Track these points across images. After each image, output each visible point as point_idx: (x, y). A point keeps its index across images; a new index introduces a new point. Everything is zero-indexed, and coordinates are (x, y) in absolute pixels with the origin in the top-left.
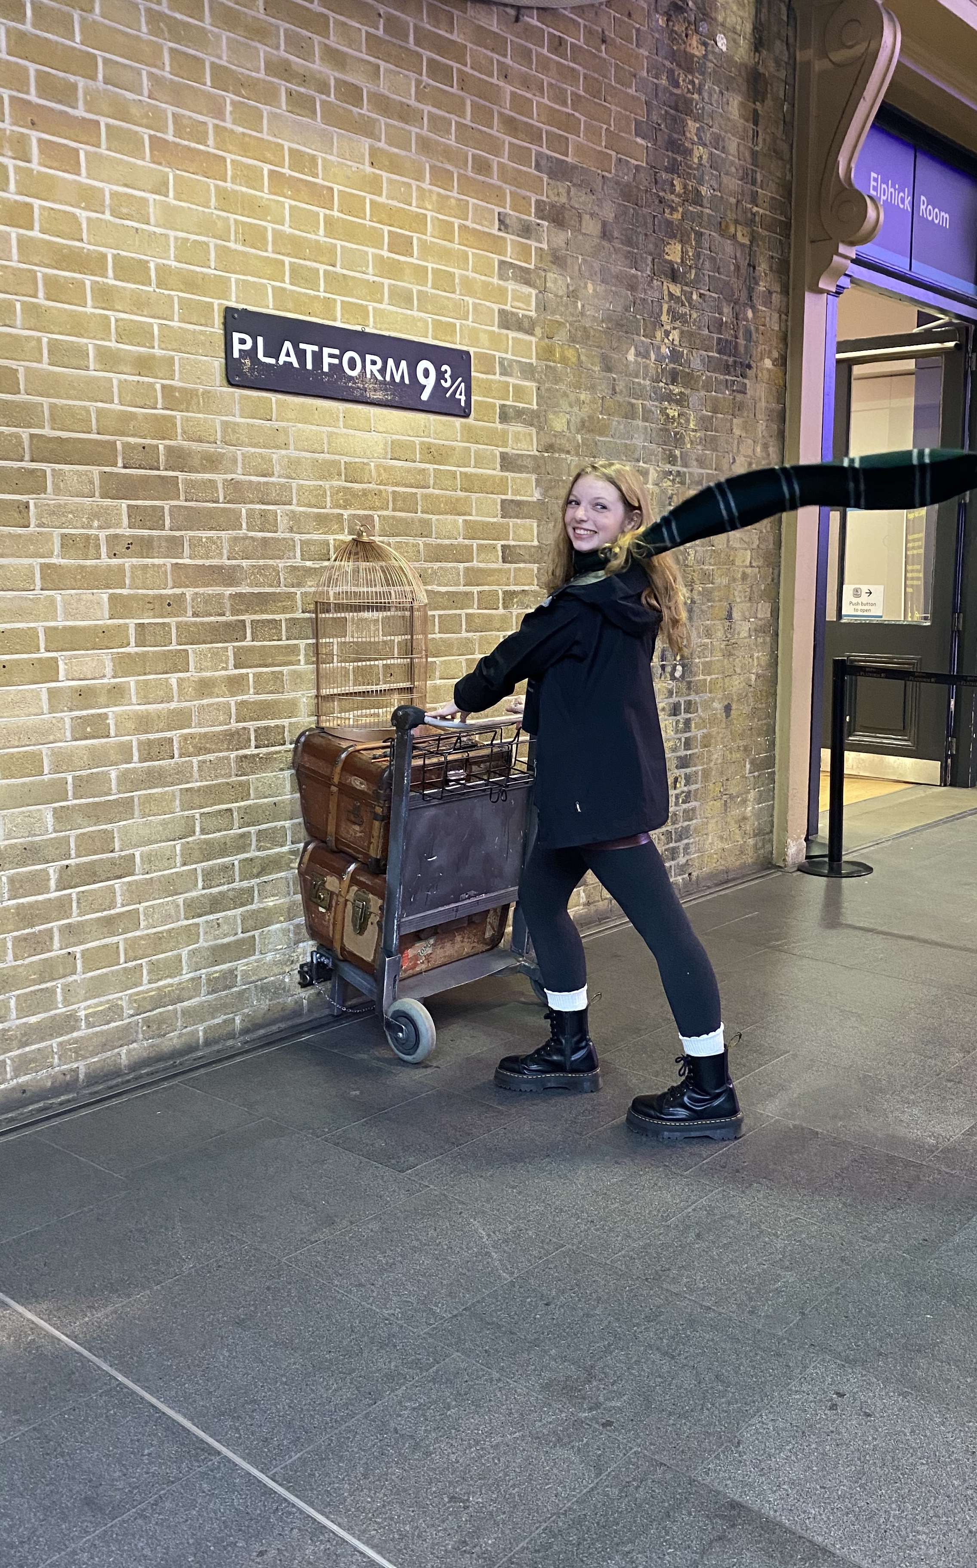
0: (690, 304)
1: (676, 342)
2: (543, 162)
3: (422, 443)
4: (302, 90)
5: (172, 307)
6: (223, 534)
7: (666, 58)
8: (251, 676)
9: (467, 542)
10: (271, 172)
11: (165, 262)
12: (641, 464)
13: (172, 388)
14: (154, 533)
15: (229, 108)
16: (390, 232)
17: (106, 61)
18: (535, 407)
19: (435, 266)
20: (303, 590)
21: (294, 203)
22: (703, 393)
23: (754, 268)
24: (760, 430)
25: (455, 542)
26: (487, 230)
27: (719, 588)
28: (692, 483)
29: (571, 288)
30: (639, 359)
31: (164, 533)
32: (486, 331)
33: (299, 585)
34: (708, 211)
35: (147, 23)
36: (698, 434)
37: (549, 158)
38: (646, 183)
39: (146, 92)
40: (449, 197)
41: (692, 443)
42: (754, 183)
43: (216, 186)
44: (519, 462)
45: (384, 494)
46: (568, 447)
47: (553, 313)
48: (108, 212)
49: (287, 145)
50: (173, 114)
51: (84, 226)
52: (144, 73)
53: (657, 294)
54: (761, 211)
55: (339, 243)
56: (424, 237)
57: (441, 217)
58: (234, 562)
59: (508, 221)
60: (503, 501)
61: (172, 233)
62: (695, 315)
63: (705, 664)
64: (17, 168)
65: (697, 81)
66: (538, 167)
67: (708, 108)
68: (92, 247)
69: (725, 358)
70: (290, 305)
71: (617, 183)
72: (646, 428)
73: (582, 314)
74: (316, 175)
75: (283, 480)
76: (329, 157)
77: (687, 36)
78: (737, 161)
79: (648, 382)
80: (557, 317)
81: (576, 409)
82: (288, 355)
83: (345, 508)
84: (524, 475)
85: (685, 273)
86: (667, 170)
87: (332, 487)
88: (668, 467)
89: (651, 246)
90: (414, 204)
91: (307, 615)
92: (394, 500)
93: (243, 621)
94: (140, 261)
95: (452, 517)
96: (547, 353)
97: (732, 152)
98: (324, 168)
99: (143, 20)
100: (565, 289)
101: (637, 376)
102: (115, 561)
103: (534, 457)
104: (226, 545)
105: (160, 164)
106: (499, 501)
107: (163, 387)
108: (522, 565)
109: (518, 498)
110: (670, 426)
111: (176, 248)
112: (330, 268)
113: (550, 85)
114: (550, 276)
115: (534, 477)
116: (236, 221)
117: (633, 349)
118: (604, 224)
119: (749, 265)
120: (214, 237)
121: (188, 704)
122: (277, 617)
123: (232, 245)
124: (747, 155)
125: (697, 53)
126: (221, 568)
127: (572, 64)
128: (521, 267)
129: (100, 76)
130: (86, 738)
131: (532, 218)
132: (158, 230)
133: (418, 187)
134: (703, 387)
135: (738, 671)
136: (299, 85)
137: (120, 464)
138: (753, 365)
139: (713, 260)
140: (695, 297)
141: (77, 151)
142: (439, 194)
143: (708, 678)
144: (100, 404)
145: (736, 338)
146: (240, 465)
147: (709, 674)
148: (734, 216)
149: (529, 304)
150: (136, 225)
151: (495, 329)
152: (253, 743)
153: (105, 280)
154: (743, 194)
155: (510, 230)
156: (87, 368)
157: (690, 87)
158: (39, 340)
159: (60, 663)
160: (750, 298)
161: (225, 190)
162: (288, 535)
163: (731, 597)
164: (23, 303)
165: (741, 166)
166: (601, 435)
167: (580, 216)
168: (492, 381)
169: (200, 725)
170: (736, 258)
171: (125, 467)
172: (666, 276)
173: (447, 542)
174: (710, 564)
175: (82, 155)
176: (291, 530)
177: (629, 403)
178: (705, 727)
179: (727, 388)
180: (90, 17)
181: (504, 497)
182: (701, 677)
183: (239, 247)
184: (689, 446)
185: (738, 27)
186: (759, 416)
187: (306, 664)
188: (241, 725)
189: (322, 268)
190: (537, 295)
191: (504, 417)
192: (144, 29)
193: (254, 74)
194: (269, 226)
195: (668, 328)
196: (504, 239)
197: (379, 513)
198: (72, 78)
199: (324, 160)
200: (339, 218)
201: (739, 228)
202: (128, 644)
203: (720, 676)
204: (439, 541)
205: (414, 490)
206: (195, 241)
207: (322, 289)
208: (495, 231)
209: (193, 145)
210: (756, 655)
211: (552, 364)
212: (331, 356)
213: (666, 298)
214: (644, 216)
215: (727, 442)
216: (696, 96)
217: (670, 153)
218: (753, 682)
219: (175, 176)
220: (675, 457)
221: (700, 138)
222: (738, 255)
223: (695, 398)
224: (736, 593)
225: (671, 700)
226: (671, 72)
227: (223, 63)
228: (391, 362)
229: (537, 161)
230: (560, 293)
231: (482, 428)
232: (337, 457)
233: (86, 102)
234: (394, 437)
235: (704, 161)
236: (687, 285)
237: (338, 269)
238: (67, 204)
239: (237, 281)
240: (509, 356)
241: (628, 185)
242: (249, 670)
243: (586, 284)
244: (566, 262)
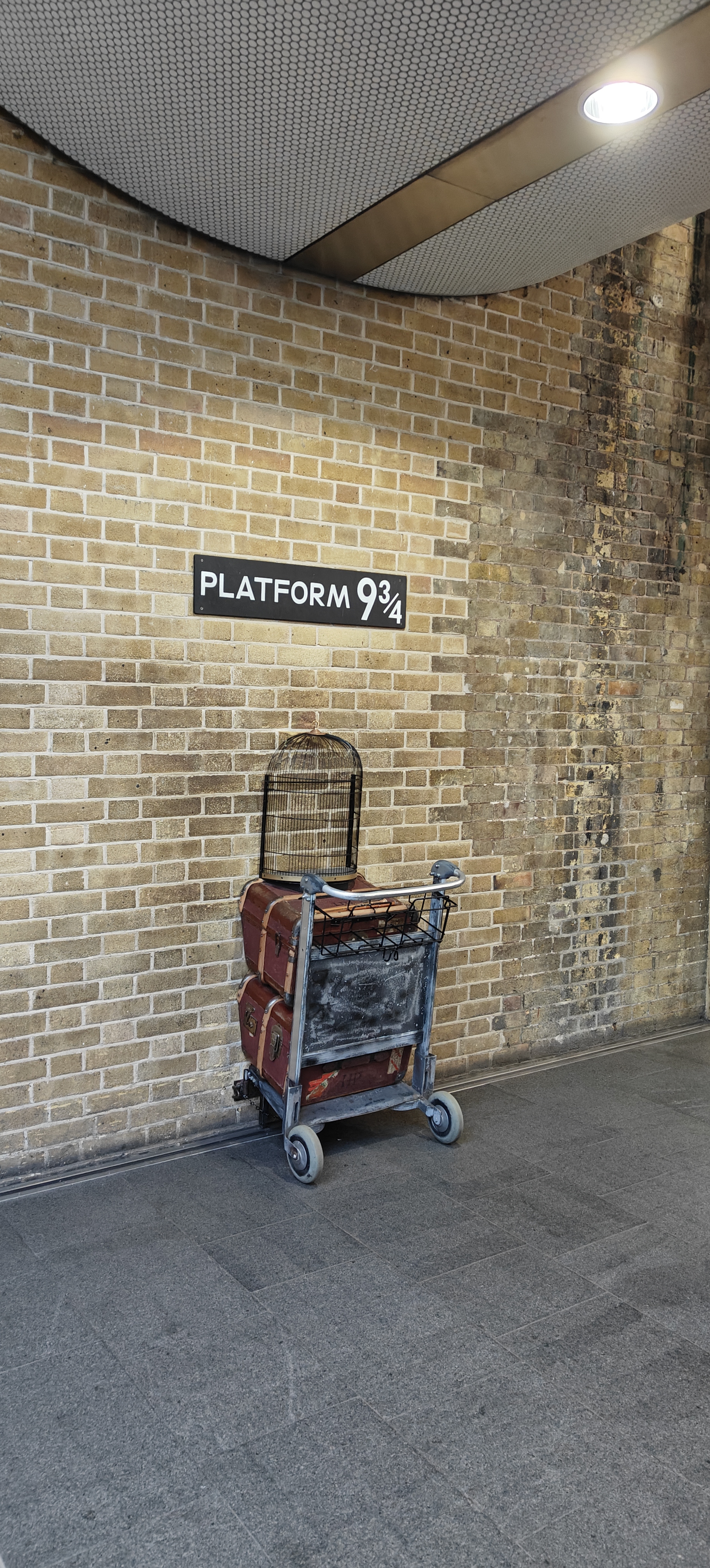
0: (622, 522)
1: (608, 555)
2: (480, 417)
3: (361, 653)
4: (267, 383)
5: (151, 557)
6: (184, 730)
7: (601, 320)
8: (203, 842)
9: (398, 731)
10: (238, 449)
11: (148, 523)
12: (569, 659)
13: (149, 619)
14: (128, 731)
15: (205, 403)
16: (338, 486)
17: (109, 380)
18: (466, 617)
19: (377, 509)
20: (250, 773)
21: (256, 470)
22: (634, 597)
23: (688, 487)
24: (693, 626)
25: (388, 731)
26: (426, 476)
27: (649, 765)
28: (621, 674)
29: (504, 517)
30: (570, 572)
31: (136, 731)
32: (422, 558)
33: (247, 769)
34: (642, 442)
35: (142, 348)
36: (629, 632)
37: (485, 413)
38: (580, 425)
39: (139, 398)
40: (391, 453)
41: (622, 639)
42: (689, 414)
43: (192, 463)
44: (450, 663)
45: (325, 695)
46: (496, 649)
47: (487, 538)
48: (104, 489)
49: (252, 426)
50: (160, 413)
51: (85, 502)
52: (138, 385)
53: (588, 516)
54: (696, 438)
55: (293, 498)
56: (368, 487)
57: (384, 469)
58: (194, 752)
59: (446, 468)
60: (433, 697)
61: (154, 502)
62: (627, 531)
63: (632, 832)
64: (36, 465)
65: (632, 336)
66: (475, 421)
67: (642, 356)
68: (89, 517)
69: (658, 565)
70: (250, 549)
71: (552, 427)
72: (575, 629)
73: (514, 538)
74: (276, 447)
75: (237, 687)
76: (287, 431)
77: (623, 300)
78: (672, 398)
79: (578, 591)
80: (491, 543)
81: (506, 617)
82: (245, 589)
83: (290, 707)
84: (453, 674)
85: (617, 497)
86: (600, 412)
87: (280, 691)
88: (597, 661)
89: (583, 477)
90: (361, 461)
91: (253, 793)
92: (334, 699)
93: (199, 799)
94: (127, 525)
95: (386, 711)
96: (479, 573)
97: (667, 390)
98: (283, 440)
99: (139, 346)
100: (498, 519)
101: (567, 587)
102: (96, 753)
103: (465, 659)
104: (187, 740)
105: (147, 450)
106: (429, 697)
107: (141, 619)
108: (449, 749)
109: (448, 693)
110: (599, 626)
111: (157, 512)
112: (286, 518)
113: (489, 354)
114: (484, 509)
115: (463, 675)
116: (207, 488)
117: (563, 565)
118: (538, 462)
119: (683, 484)
120: (188, 501)
121: (149, 864)
122: (227, 795)
123: (203, 506)
124: (683, 391)
125: (632, 312)
126: (182, 757)
127: (510, 336)
128: (457, 504)
129: (104, 391)
130: (64, 890)
131: (469, 463)
132: (143, 500)
133: (365, 448)
134: (634, 591)
135: (669, 839)
136: (265, 379)
137: (104, 678)
138: (688, 570)
139: (645, 483)
140: (627, 516)
141: (82, 447)
142: (383, 452)
143: (637, 845)
144: (90, 634)
145: (669, 547)
146: (202, 676)
147: (637, 841)
148: (668, 445)
149: (463, 533)
150: (125, 497)
151: (432, 556)
152: (202, 896)
153: (99, 541)
154: (678, 424)
155: (448, 475)
156: (81, 607)
157: (625, 341)
158: (44, 588)
159: (47, 831)
160: (684, 513)
161: (199, 465)
162: (239, 730)
163: (662, 773)
164: (34, 562)
165: (676, 401)
166: (529, 637)
167: (514, 457)
168: (426, 599)
169: (159, 881)
170: (669, 479)
171: (107, 681)
172: (598, 499)
173: (380, 731)
174: (639, 744)
175: (86, 450)
176: (243, 726)
177: (559, 609)
178: (633, 890)
179: (659, 590)
180: (98, 349)
181: (434, 693)
182: (629, 844)
183: (209, 507)
184: (619, 642)
185: (675, 287)
186: (692, 613)
187: (251, 832)
188: (193, 881)
189: (278, 518)
190: (471, 526)
191: (437, 626)
192: (140, 352)
193: (227, 376)
194: (234, 490)
195: (599, 543)
196: (442, 482)
197: (320, 710)
198: (82, 395)
199: (283, 434)
200: (293, 479)
201: (673, 454)
202: (103, 817)
203: (650, 843)
204: (374, 731)
205: (351, 691)
206: (173, 506)
207: (277, 534)
208: (434, 477)
209: (174, 434)
210: (688, 824)
211: (484, 581)
212: (281, 586)
213: (598, 519)
214: (577, 452)
215: (659, 637)
216: (631, 348)
217: (604, 398)
218: (685, 850)
219: (159, 459)
220: (605, 652)
221: (635, 383)
222: (672, 477)
223: (625, 602)
224: (667, 769)
225: (596, 865)
226: (606, 331)
227: (203, 370)
228: (333, 588)
229: (474, 416)
230: (494, 522)
231: (416, 638)
232: (285, 667)
233: (91, 411)
234: (336, 649)
235: (638, 401)
236: (619, 506)
237: (292, 518)
238: (72, 486)
239: (206, 534)
240: (444, 577)
241: (563, 428)
242: (201, 838)
243: (518, 513)
244: (500, 497)
